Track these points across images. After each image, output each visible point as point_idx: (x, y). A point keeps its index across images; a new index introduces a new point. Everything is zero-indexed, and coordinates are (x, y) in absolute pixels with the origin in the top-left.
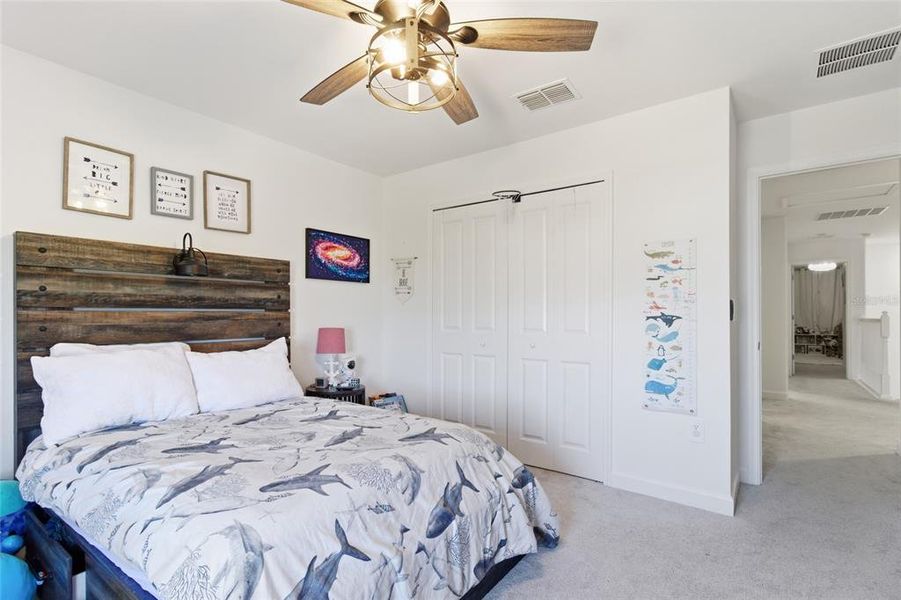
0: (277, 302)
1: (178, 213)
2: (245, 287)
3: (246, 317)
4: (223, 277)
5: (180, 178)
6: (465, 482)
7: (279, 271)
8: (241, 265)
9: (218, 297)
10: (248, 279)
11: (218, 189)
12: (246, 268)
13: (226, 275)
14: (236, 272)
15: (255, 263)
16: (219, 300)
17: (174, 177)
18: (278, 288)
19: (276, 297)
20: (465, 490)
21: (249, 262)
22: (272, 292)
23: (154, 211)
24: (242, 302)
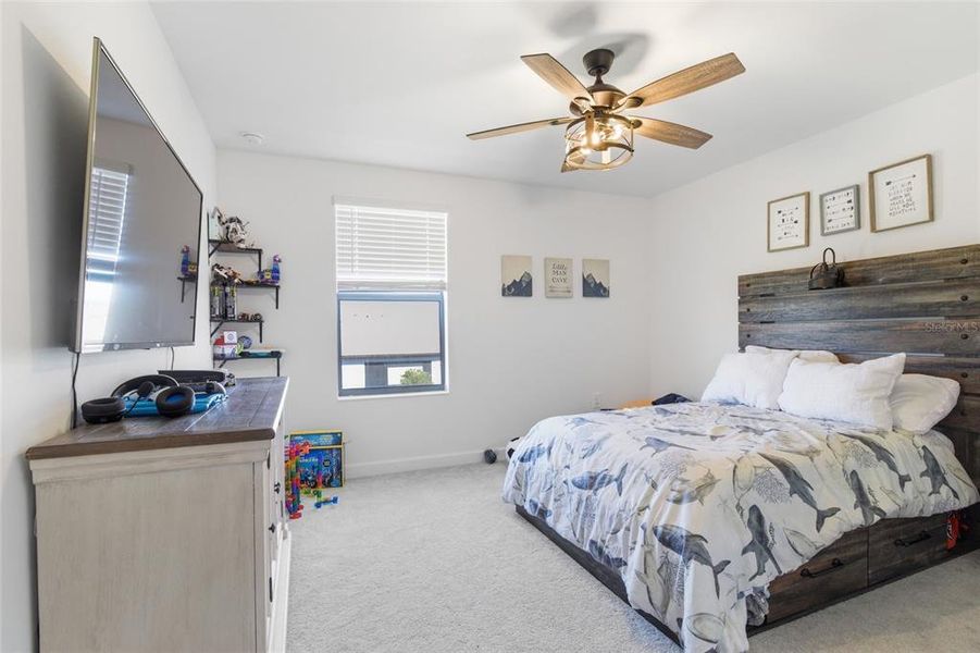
0: (962, 305)
1: (847, 227)
2: (906, 291)
3: (908, 327)
4: (878, 283)
5: (845, 192)
6: (619, 480)
7: (965, 262)
8: (901, 265)
9: (871, 306)
10: (909, 281)
11: (888, 184)
12: (908, 268)
13: (881, 280)
14: (895, 275)
15: (921, 259)
16: (873, 309)
17: (839, 194)
18: (962, 286)
19: (959, 299)
20: (614, 485)
21: (913, 260)
22: (953, 293)
23: (823, 234)
24: (902, 309)
